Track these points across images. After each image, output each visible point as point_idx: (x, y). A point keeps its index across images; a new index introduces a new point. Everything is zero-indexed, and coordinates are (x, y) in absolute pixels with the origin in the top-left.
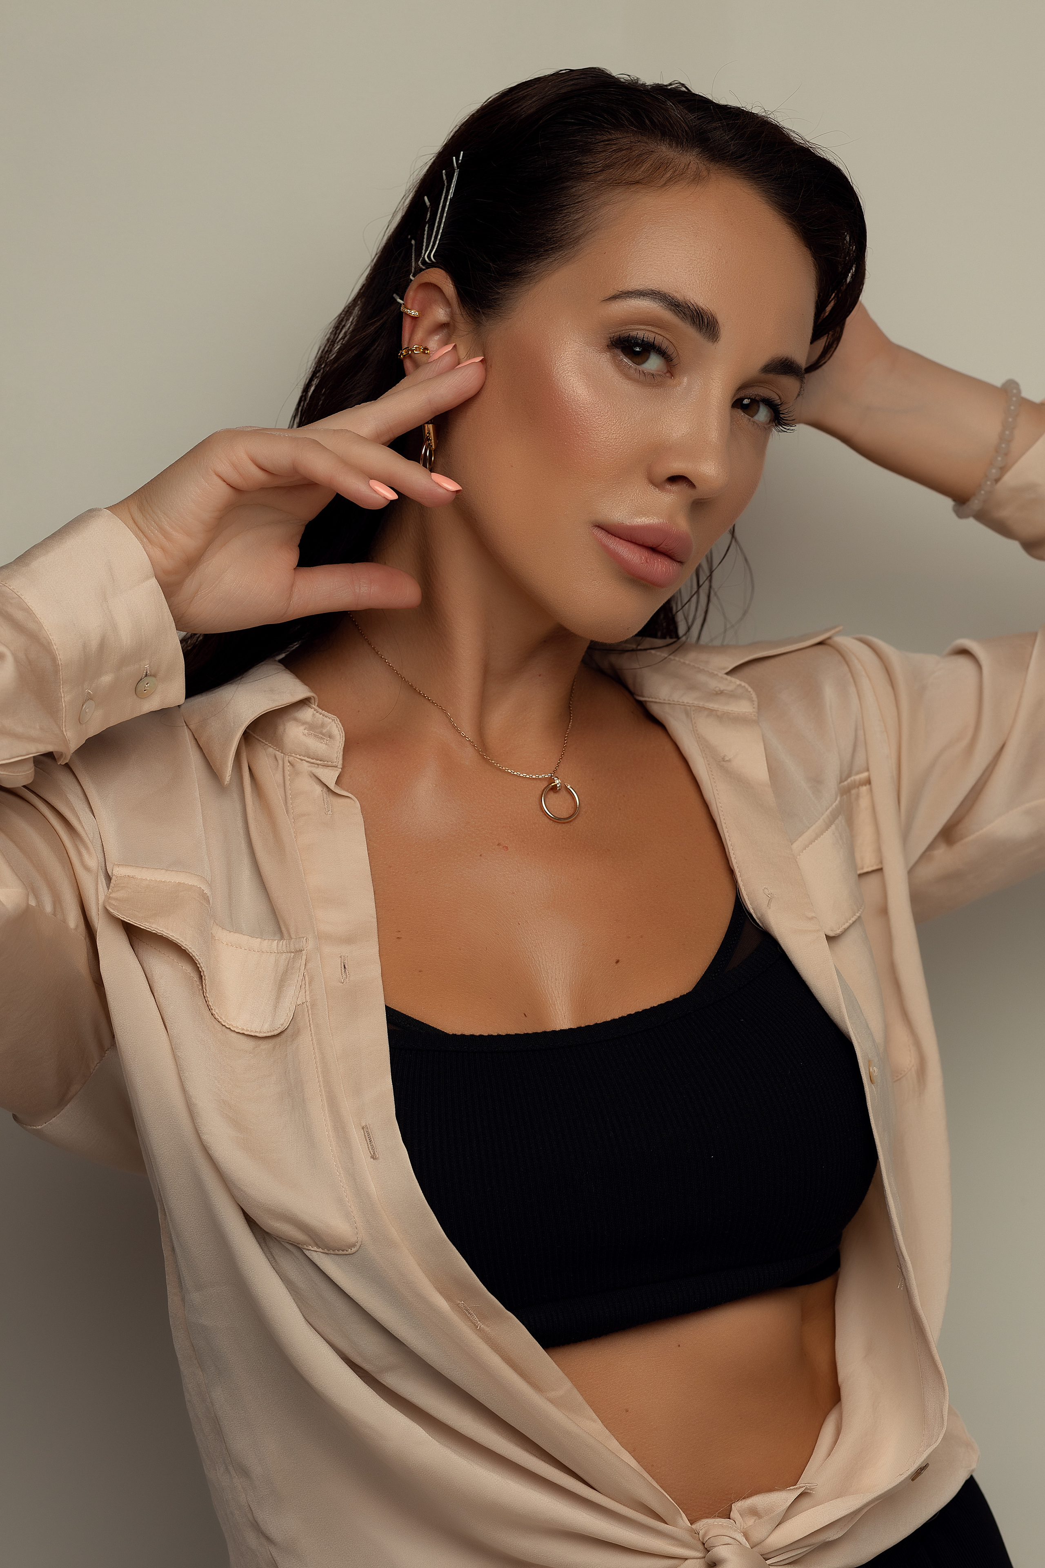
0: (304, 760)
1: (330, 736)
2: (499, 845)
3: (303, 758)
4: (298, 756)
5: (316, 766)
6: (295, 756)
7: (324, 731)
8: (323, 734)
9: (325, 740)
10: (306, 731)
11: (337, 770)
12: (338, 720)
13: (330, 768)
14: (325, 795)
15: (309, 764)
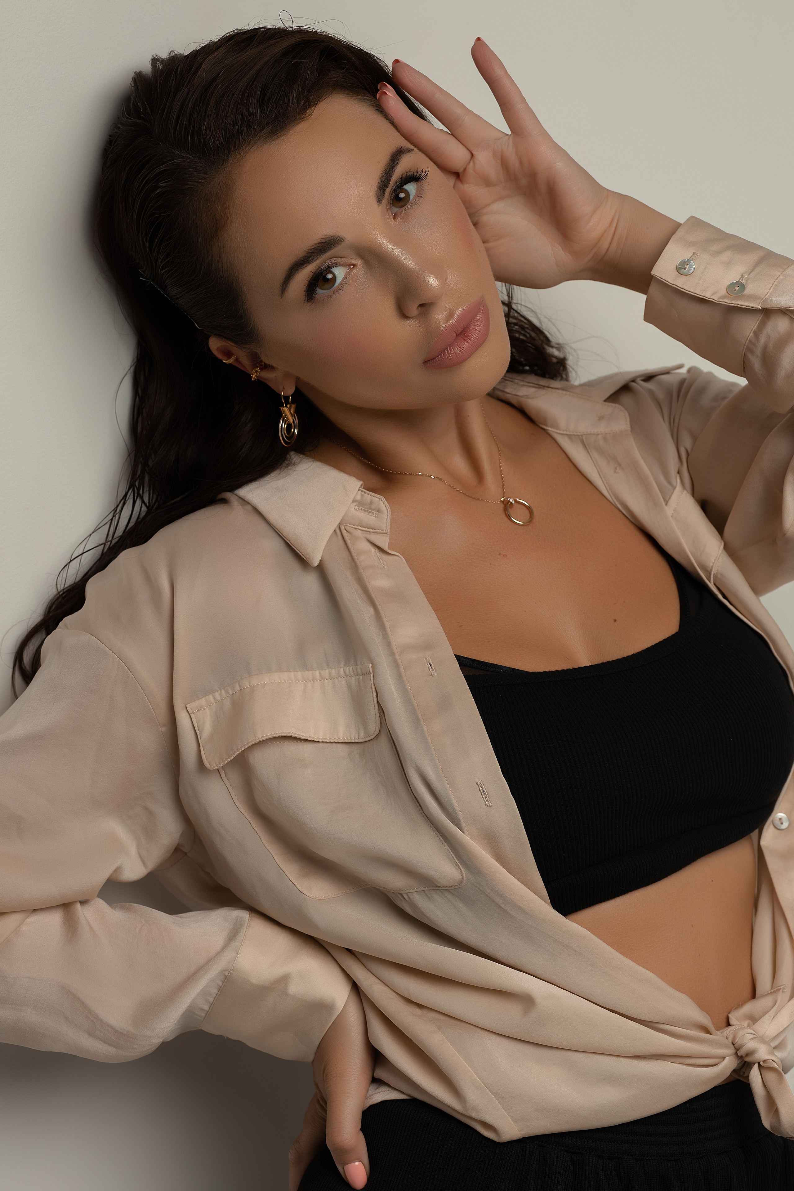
0: (358, 529)
1: (379, 511)
2: (500, 554)
3: (357, 527)
4: (352, 526)
5: (368, 533)
6: (350, 526)
7: (373, 507)
8: (372, 509)
9: (374, 514)
10: (356, 507)
11: (387, 536)
12: (384, 499)
13: (381, 534)
14: (378, 555)
15: (362, 532)
